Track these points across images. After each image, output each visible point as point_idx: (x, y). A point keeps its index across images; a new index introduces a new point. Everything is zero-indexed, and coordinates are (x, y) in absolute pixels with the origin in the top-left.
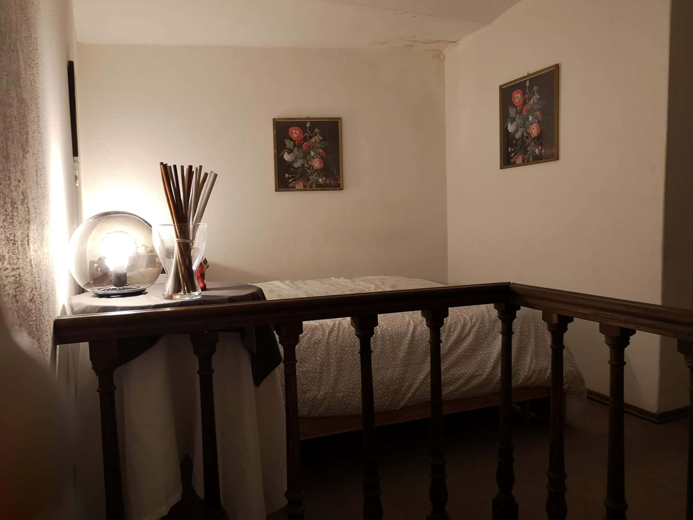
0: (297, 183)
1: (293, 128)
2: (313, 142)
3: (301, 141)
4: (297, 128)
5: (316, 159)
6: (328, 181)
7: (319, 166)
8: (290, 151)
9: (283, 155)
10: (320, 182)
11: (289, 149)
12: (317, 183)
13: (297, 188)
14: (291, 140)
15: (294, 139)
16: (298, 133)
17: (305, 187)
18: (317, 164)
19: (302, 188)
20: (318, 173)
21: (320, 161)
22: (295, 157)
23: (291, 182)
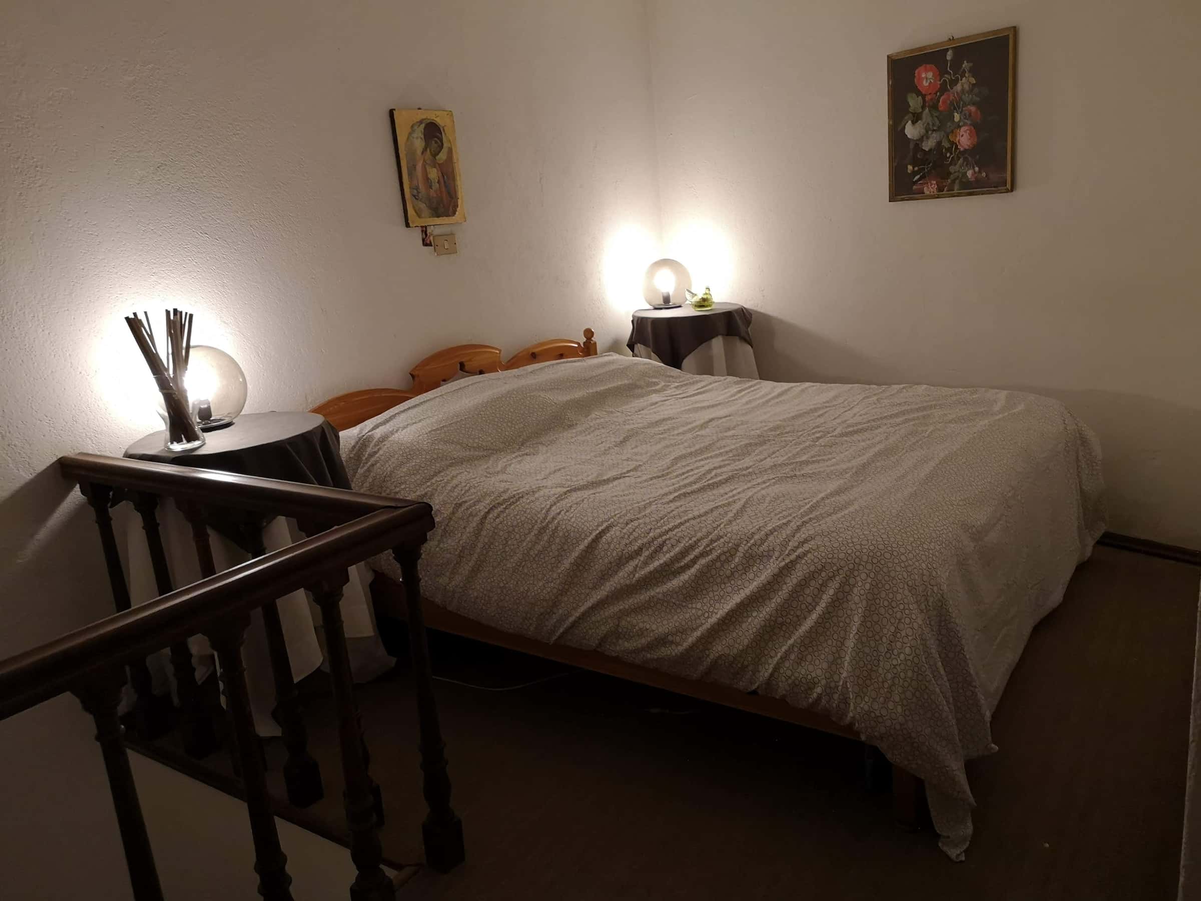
0: (928, 183)
1: (921, 68)
2: (959, 91)
3: (936, 94)
4: (928, 66)
5: (963, 129)
6: (984, 174)
7: (969, 144)
8: (916, 118)
9: (904, 128)
10: (969, 177)
11: (914, 114)
12: (964, 180)
13: (927, 192)
14: (919, 93)
15: (924, 93)
16: (931, 77)
17: (940, 189)
18: (964, 139)
19: (936, 192)
20: (965, 159)
21: (971, 132)
22: (926, 129)
23: (917, 181)
